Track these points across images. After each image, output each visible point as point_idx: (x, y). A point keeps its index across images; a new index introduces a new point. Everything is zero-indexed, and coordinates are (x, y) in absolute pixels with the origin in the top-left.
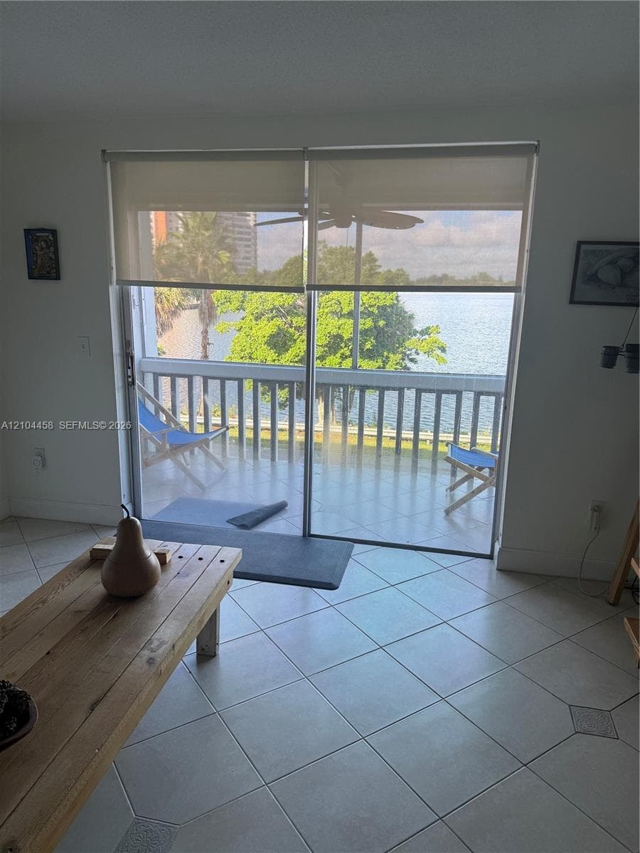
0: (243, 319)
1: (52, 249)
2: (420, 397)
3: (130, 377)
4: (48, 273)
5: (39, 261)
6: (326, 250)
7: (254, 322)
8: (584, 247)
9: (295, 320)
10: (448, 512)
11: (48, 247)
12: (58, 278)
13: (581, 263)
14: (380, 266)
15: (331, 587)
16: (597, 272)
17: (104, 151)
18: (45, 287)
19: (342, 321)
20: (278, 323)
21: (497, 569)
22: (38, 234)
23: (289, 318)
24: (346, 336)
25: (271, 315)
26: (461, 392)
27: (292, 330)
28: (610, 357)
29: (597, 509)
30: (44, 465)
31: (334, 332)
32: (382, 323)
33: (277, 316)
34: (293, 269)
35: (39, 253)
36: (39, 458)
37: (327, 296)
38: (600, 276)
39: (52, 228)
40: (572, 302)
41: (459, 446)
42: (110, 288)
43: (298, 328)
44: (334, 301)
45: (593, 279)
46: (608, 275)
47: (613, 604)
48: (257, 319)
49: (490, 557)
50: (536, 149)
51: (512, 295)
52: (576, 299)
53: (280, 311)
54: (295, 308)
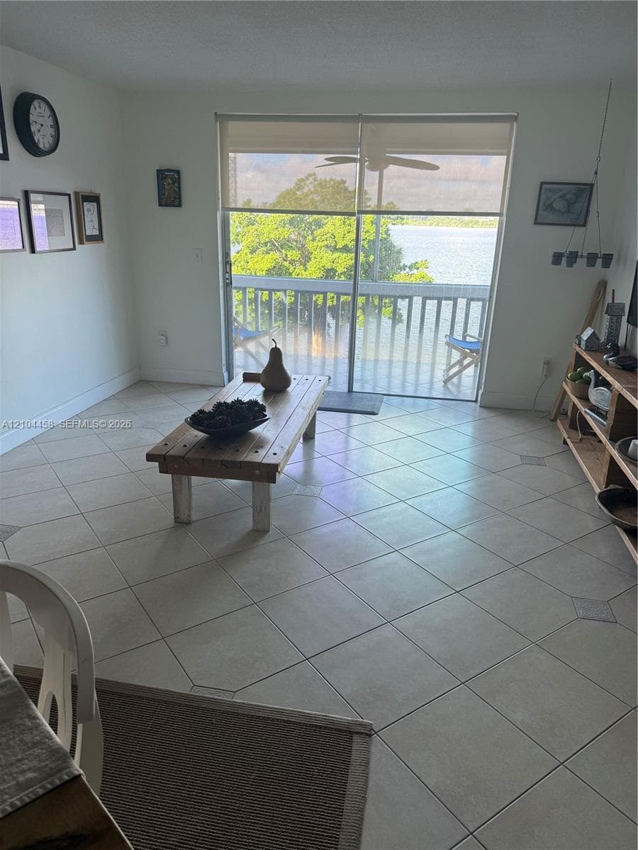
0: (238, 252)
1: (176, 184)
2: (425, 303)
3: (227, 279)
4: (173, 201)
5: (166, 193)
6: (316, 183)
7: (249, 256)
8: (544, 186)
9: (289, 254)
10: (445, 382)
11: (174, 183)
12: (180, 206)
13: (542, 196)
14: (370, 199)
15: (373, 414)
16: (552, 203)
17: (216, 113)
18: (170, 212)
19: (337, 255)
20: (275, 257)
21: (480, 406)
22: (166, 173)
23: (283, 251)
24: (340, 270)
25: (265, 249)
26: (456, 299)
27: (286, 264)
28: (557, 259)
29: (547, 363)
30: (167, 342)
31: (329, 266)
32: (371, 258)
33: (271, 250)
34: (287, 203)
35: (166, 187)
36: (164, 338)
37: (322, 230)
38: (554, 206)
39: (176, 169)
40: (536, 223)
41: (454, 337)
42: (218, 213)
43: (292, 262)
44: (329, 235)
45: (550, 207)
46: (559, 205)
47: (553, 421)
48: (253, 252)
49: (476, 401)
50: (516, 118)
51: (498, 218)
52: (538, 221)
53: (275, 245)
54: (288, 241)
